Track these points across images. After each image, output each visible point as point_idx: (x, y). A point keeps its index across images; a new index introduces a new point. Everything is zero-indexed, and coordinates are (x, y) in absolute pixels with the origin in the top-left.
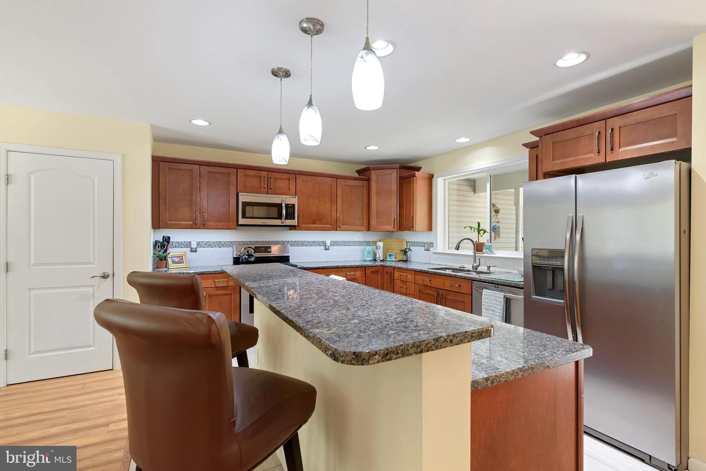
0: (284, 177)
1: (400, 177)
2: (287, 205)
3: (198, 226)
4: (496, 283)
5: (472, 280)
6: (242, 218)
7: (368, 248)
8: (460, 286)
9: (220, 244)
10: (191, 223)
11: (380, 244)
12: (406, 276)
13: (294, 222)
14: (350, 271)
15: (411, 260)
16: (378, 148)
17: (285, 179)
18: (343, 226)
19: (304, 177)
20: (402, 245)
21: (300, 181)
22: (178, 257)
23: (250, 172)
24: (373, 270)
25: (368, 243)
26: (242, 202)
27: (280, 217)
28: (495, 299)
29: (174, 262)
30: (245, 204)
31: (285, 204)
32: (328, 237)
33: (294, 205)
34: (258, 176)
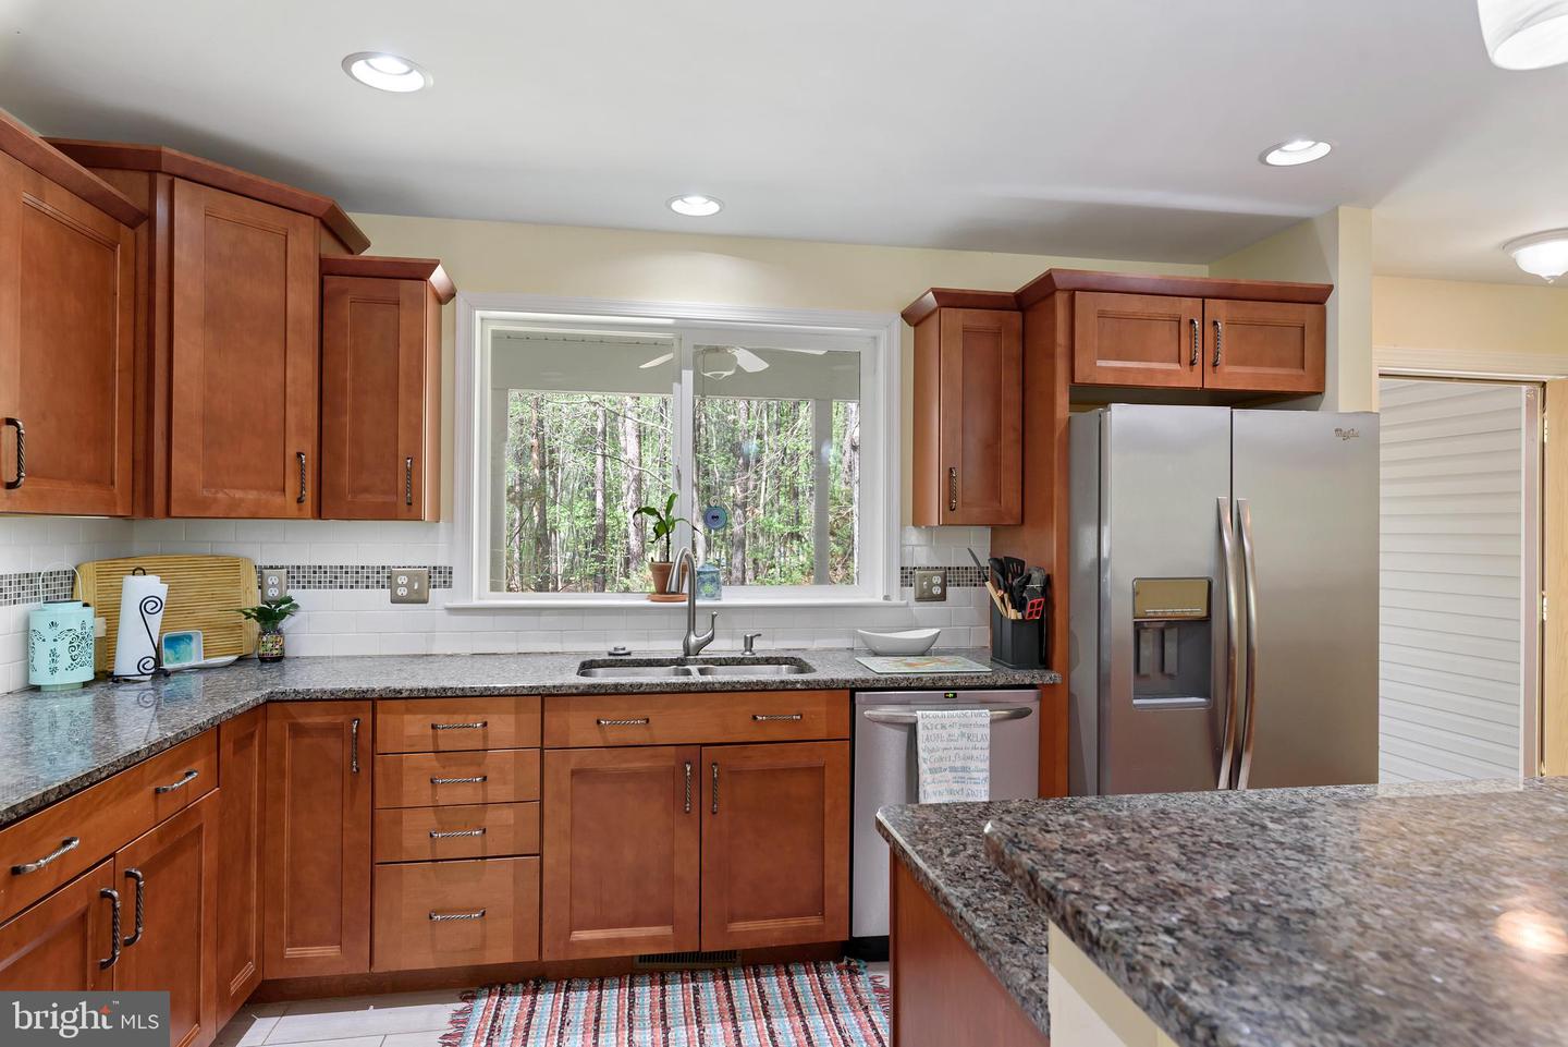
1: (320, 260)
4: (949, 684)
5: (853, 691)
12: (484, 725)
20: (236, 583)
24: (240, 731)
28: (963, 735)
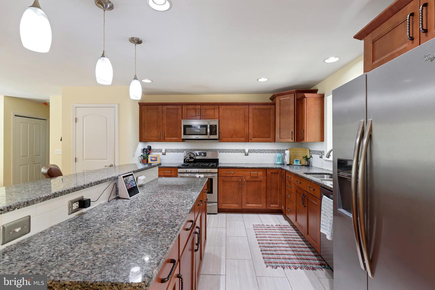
0: (211, 108)
1: (297, 99)
2: (211, 126)
3: (161, 141)
5: (320, 186)
6: (183, 135)
7: (278, 155)
8: (314, 190)
9: (178, 151)
10: (157, 138)
11: (287, 152)
12: (291, 178)
13: (216, 137)
14: (254, 171)
15: (313, 166)
16: (267, 79)
17: (212, 109)
18: (254, 139)
19: (224, 107)
20: (306, 153)
21: (222, 109)
22: (154, 157)
23: (190, 107)
24: (273, 171)
25: (279, 151)
26: (184, 125)
27: (206, 134)
29: (151, 160)
30: (185, 127)
31: (210, 125)
32: (247, 147)
33: (216, 126)
34: (194, 109)
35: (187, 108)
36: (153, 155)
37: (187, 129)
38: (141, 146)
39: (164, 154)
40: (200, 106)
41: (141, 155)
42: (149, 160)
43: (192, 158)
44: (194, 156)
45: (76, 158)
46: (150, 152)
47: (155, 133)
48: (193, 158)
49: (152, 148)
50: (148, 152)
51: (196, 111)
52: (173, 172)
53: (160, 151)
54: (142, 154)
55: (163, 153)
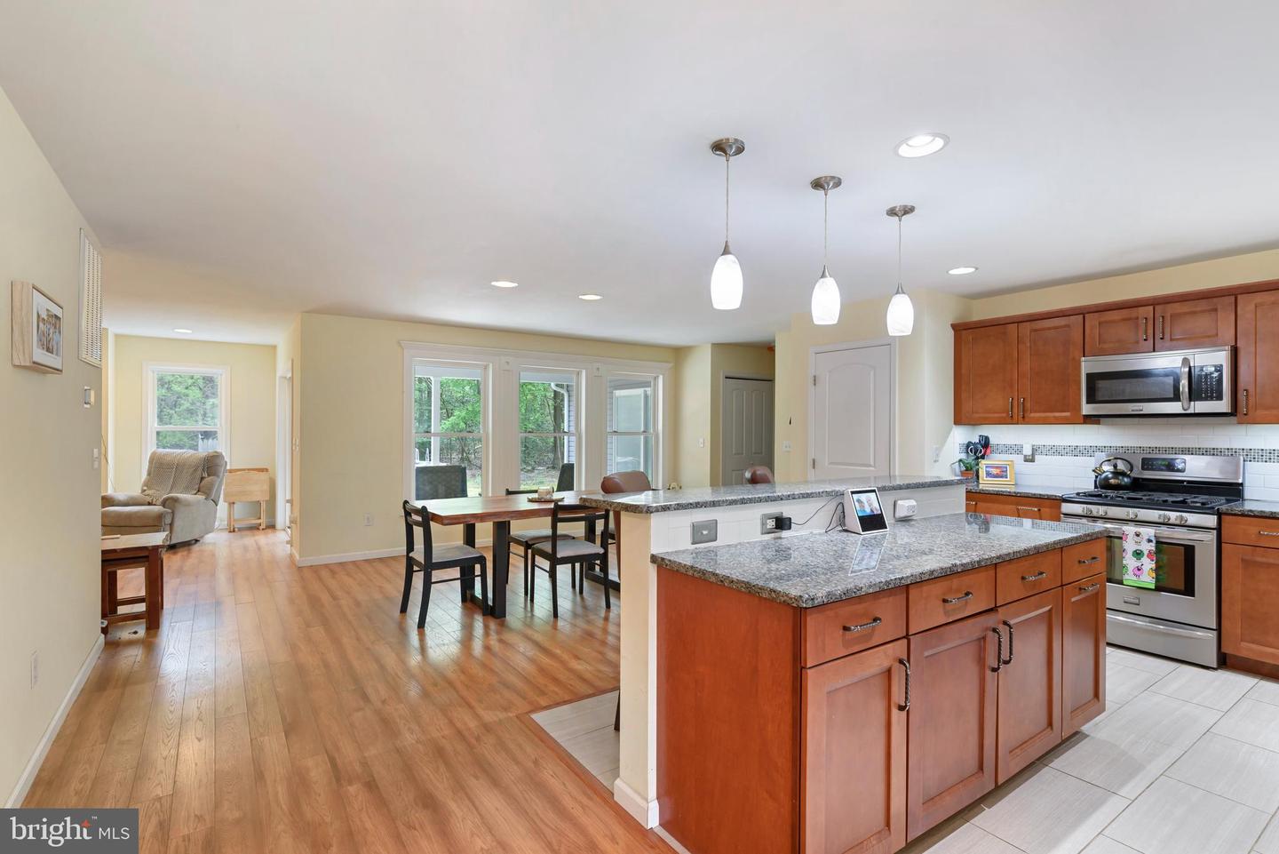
0: (1199, 309)
3: (1015, 421)
6: (1087, 403)
9: (1076, 451)
10: (1004, 415)
13: (1223, 406)
17: (1203, 311)
21: (1250, 306)
22: (997, 467)
23: (1113, 315)
26: (1087, 374)
27: (1176, 397)
29: (988, 474)
30: (1092, 378)
33: (1221, 367)
34: (1129, 319)
35: (1102, 319)
36: (994, 459)
37: (1101, 384)
38: (962, 436)
39: (1030, 459)
40: (1151, 308)
41: (960, 461)
42: (982, 473)
43: (1123, 474)
44: (1131, 471)
45: (814, 461)
46: (985, 453)
47: (997, 400)
48: (1128, 476)
49: (993, 441)
50: (981, 452)
51: (1137, 326)
52: (1047, 510)
53: (1018, 450)
54: (963, 456)
55: (1025, 456)
